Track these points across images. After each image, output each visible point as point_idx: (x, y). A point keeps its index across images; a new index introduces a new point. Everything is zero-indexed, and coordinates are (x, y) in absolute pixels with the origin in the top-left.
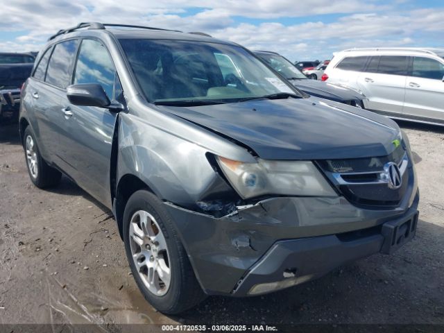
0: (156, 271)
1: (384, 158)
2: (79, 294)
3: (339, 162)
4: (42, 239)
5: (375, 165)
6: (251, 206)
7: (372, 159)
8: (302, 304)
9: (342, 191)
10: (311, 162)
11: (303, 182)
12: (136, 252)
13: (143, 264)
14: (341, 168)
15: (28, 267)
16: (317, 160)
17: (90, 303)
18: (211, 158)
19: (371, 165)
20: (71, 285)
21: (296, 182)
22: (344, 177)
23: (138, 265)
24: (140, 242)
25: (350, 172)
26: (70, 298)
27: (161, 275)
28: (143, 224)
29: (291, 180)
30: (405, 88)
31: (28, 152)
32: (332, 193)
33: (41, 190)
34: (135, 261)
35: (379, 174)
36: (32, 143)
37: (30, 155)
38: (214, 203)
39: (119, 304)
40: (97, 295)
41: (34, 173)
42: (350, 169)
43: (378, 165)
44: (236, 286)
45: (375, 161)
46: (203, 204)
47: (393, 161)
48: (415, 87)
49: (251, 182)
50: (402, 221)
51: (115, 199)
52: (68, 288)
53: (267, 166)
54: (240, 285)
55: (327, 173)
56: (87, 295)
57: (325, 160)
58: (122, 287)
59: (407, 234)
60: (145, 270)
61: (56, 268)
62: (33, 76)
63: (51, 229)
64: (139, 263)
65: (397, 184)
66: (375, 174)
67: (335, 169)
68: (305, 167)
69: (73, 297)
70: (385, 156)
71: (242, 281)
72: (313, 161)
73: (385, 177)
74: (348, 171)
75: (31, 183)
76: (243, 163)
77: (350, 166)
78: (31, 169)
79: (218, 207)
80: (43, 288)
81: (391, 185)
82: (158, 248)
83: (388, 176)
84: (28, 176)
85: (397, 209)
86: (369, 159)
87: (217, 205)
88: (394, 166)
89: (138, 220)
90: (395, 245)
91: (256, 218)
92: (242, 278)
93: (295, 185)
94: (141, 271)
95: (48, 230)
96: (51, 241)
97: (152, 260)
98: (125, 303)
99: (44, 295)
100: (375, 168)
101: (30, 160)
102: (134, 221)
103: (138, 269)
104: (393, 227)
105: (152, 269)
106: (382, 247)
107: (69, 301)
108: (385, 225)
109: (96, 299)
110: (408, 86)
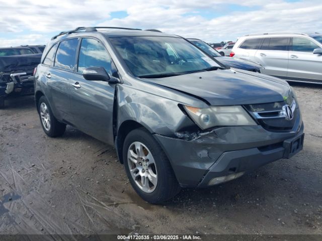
0: (147, 178)
1: (282, 102)
2: (98, 196)
3: (256, 106)
4: (64, 167)
5: (277, 107)
6: (208, 133)
7: (276, 103)
8: (236, 194)
9: (259, 122)
10: (240, 106)
11: (237, 118)
12: (132, 169)
13: (137, 175)
14: (258, 109)
15: (61, 184)
16: (244, 105)
17: (106, 201)
18: (181, 106)
19: (275, 106)
20: (91, 192)
21: (232, 118)
22: (260, 114)
23: (134, 176)
24: (136, 161)
25: (263, 111)
26: (93, 199)
27: (151, 180)
28: (138, 149)
29: (229, 117)
30: (288, 59)
31: (42, 114)
32: (254, 123)
33: (53, 139)
34: (132, 174)
35: (280, 112)
36: (46, 107)
37: (43, 116)
38: (185, 133)
39: (124, 201)
40: (109, 197)
41: (47, 127)
42: (263, 109)
43: (279, 106)
44: (201, 180)
45: (277, 105)
46: (179, 134)
47: (287, 104)
48: (295, 58)
49: (206, 119)
50: (295, 139)
51: (116, 137)
52: (90, 194)
53: (215, 109)
54: (203, 179)
55: (250, 113)
56: (103, 197)
57: (249, 105)
58: (123, 191)
59: (298, 148)
60: (139, 178)
61: (79, 183)
62: (43, 63)
63: (68, 162)
64: (134, 175)
65: (291, 117)
66: (277, 112)
67: (254, 110)
68: (237, 109)
69: (94, 198)
70: (283, 101)
71: (205, 177)
72: (242, 105)
73: (283, 114)
74: (262, 110)
75: (45, 134)
76: (200, 108)
77: (262, 108)
78: (44, 125)
79: (187, 136)
80: (75, 195)
81: (287, 119)
82: (148, 163)
83: (285, 113)
84: (42, 130)
85: (291, 132)
86: (274, 103)
87: (186, 134)
88: (289, 107)
89: (134, 148)
90: (291, 153)
91: (211, 140)
92: (204, 175)
93: (231, 120)
94: (136, 179)
95: (66, 162)
96: (70, 168)
97: (143, 172)
98: (127, 200)
99: (76, 198)
100: (277, 108)
101: (44, 119)
102: (131, 149)
103: (134, 179)
104: (290, 142)
105: (144, 177)
106: (284, 155)
107: (94, 201)
108: (285, 141)
109: (109, 199)
110: (290, 58)
